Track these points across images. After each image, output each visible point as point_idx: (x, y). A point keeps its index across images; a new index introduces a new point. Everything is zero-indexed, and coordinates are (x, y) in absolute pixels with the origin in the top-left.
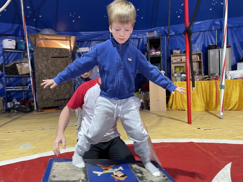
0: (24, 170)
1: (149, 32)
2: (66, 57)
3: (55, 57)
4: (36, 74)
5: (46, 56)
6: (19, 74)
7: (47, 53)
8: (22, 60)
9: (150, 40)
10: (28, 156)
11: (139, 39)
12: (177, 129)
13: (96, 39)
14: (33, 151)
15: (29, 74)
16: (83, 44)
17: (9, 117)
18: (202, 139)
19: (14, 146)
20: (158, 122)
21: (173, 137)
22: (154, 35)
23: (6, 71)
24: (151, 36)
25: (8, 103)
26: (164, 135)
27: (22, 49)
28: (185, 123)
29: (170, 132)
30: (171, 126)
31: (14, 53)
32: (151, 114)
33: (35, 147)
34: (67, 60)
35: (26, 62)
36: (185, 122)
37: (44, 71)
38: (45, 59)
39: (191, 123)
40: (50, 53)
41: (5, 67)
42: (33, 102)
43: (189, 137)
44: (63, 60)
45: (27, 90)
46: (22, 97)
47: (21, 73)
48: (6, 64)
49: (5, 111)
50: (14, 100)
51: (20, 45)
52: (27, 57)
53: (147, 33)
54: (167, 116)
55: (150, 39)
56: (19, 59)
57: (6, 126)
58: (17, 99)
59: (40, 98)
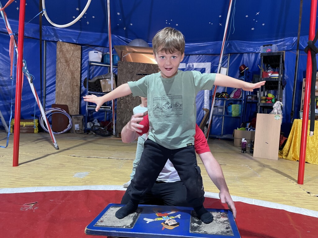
0: (64, 201)
1: (264, 46)
3: (141, 75)
5: (131, 72)
6: (102, 92)
7: (133, 68)
8: (107, 75)
9: (264, 57)
10: (77, 186)
11: (257, 54)
12: (275, 187)
13: (196, 52)
14: (85, 181)
17: (84, 138)
18: (302, 209)
19: (69, 173)
20: (253, 174)
21: (261, 197)
22: (271, 50)
23: (89, 87)
24: (267, 52)
25: (88, 123)
26: (250, 193)
27: (108, 63)
28: (292, 181)
29: (261, 191)
30: (269, 183)
31: (100, 67)
32: (252, 161)
33: (89, 177)
35: (110, 78)
36: (294, 180)
38: (129, 76)
39: (302, 184)
40: (135, 69)
41: (89, 82)
43: (285, 202)
45: (109, 111)
46: (103, 118)
47: (104, 91)
48: (90, 79)
50: (94, 120)
51: (107, 58)
53: (262, 47)
54: (273, 167)
55: (264, 55)
56: (105, 74)
57: (75, 149)
58: (98, 119)
59: (120, 122)
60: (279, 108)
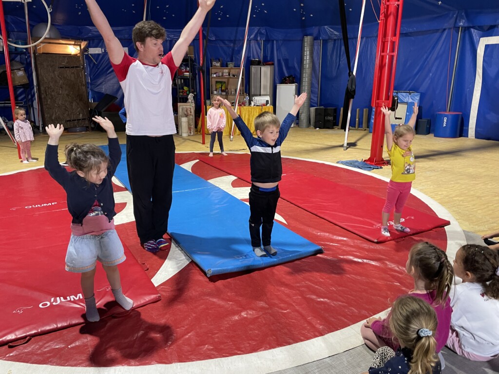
2: (76, 67)
3: (63, 67)
30: (188, 146)
34: (77, 70)
36: (200, 143)
37: (51, 85)
38: (50, 70)
39: (204, 144)
40: (56, 62)
43: (194, 150)
44: (73, 71)
59: (49, 118)
60: (192, 98)
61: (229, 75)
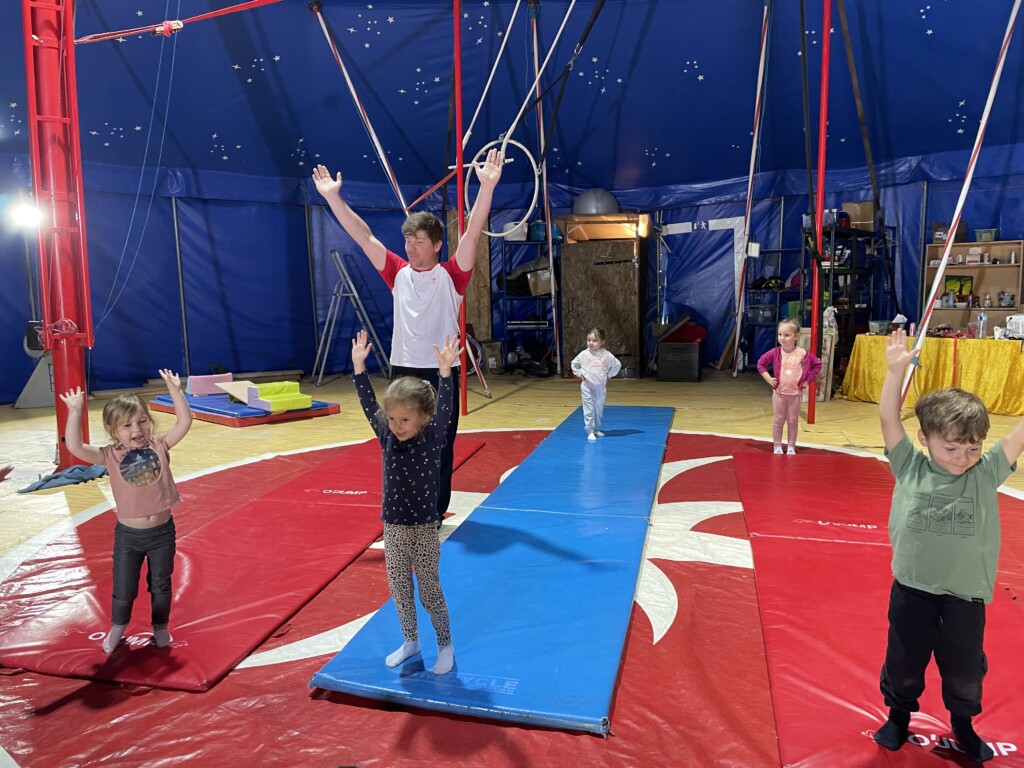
2: (626, 262)
3: (602, 263)
4: (564, 300)
5: (585, 261)
6: (531, 295)
7: (587, 254)
8: (537, 264)
15: (550, 294)
16: (679, 214)
19: (529, 419)
23: (508, 288)
25: (510, 353)
27: (539, 238)
34: (626, 267)
35: (546, 269)
37: (579, 293)
38: (581, 269)
39: (813, 423)
40: (592, 255)
41: (506, 279)
42: (556, 355)
44: (618, 269)
45: (544, 330)
46: (534, 343)
47: (534, 292)
48: (509, 274)
49: (503, 371)
50: (519, 348)
51: (537, 232)
52: (546, 254)
56: (533, 259)
58: (524, 347)
60: (832, 318)
61: (982, 260)
